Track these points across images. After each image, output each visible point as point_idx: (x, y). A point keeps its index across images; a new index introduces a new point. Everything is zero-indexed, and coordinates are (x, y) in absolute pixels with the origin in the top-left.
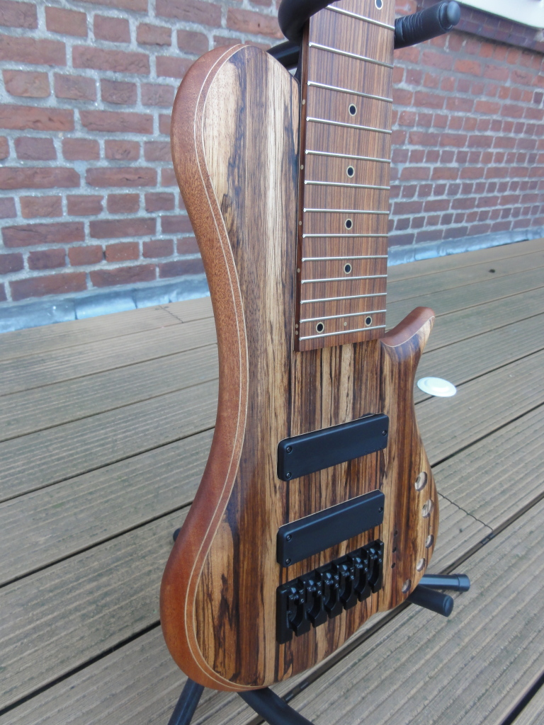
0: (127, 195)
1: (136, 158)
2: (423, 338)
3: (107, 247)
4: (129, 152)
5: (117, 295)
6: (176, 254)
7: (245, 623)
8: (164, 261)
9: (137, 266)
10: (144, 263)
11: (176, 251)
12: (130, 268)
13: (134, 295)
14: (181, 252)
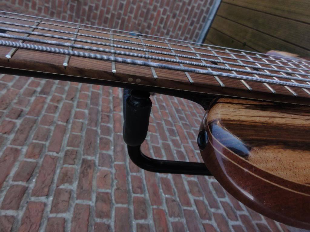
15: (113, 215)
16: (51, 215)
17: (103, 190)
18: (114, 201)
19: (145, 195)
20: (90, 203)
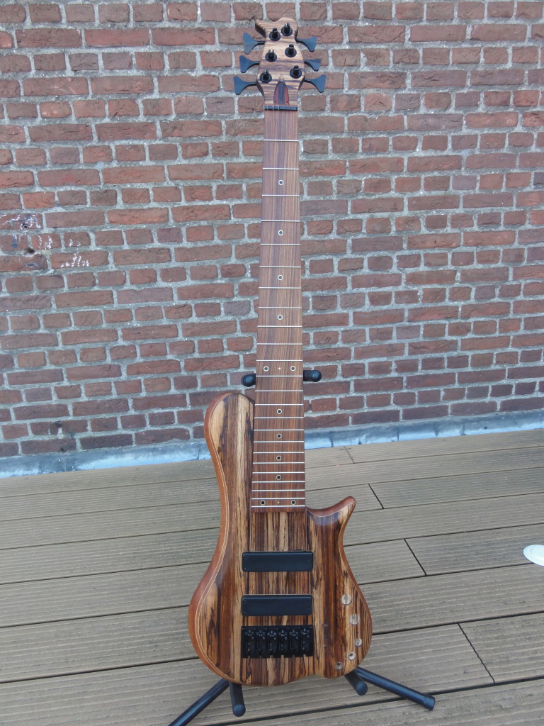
0: (328, 366)
1: (335, 342)
2: (341, 514)
3: (312, 401)
4: (331, 338)
5: (318, 436)
6: (366, 407)
7: (223, 638)
8: (356, 412)
9: (334, 415)
10: (340, 413)
11: (365, 405)
12: (329, 416)
13: (331, 436)
14: (370, 405)
15: (335, 115)
16: (330, 52)
17: (363, 102)
18: (350, 115)
19: (362, 154)
20: (346, 89)
